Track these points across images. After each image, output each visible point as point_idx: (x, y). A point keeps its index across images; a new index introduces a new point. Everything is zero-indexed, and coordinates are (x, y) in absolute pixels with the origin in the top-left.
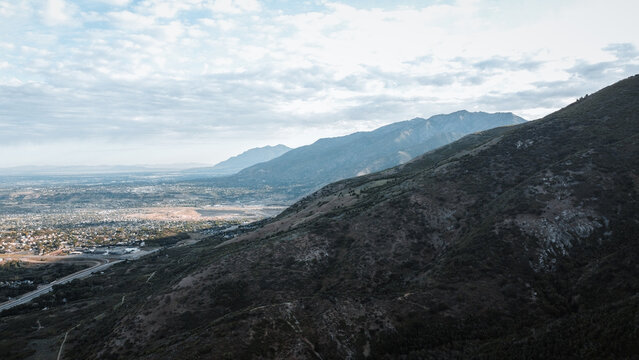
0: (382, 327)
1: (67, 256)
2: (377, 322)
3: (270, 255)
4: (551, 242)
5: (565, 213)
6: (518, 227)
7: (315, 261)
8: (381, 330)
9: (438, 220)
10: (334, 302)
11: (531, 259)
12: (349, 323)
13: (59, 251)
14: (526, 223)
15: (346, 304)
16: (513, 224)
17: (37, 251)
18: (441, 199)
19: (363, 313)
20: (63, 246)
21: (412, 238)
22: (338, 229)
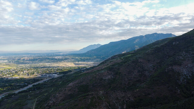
0: (130, 99)
1: (36, 76)
2: (128, 98)
3: (95, 77)
4: (185, 74)
5: (189, 65)
6: (173, 69)
7: (109, 79)
8: (129, 100)
9: (148, 67)
10: (115, 92)
11: (178, 80)
12: (119, 98)
13: (34, 75)
14: (176, 68)
15: (118, 92)
16: (172, 68)
17: (28, 75)
18: (149, 60)
19: (123, 95)
20: (36, 74)
21: (139, 72)
22: (116, 69)
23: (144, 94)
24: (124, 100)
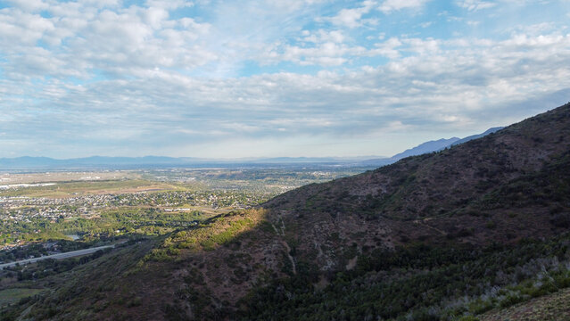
10: (335, 216)
17: (216, 206)
19: (362, 229)
20: (234, 204)
23: (444, 233)
24: (355, 245)
